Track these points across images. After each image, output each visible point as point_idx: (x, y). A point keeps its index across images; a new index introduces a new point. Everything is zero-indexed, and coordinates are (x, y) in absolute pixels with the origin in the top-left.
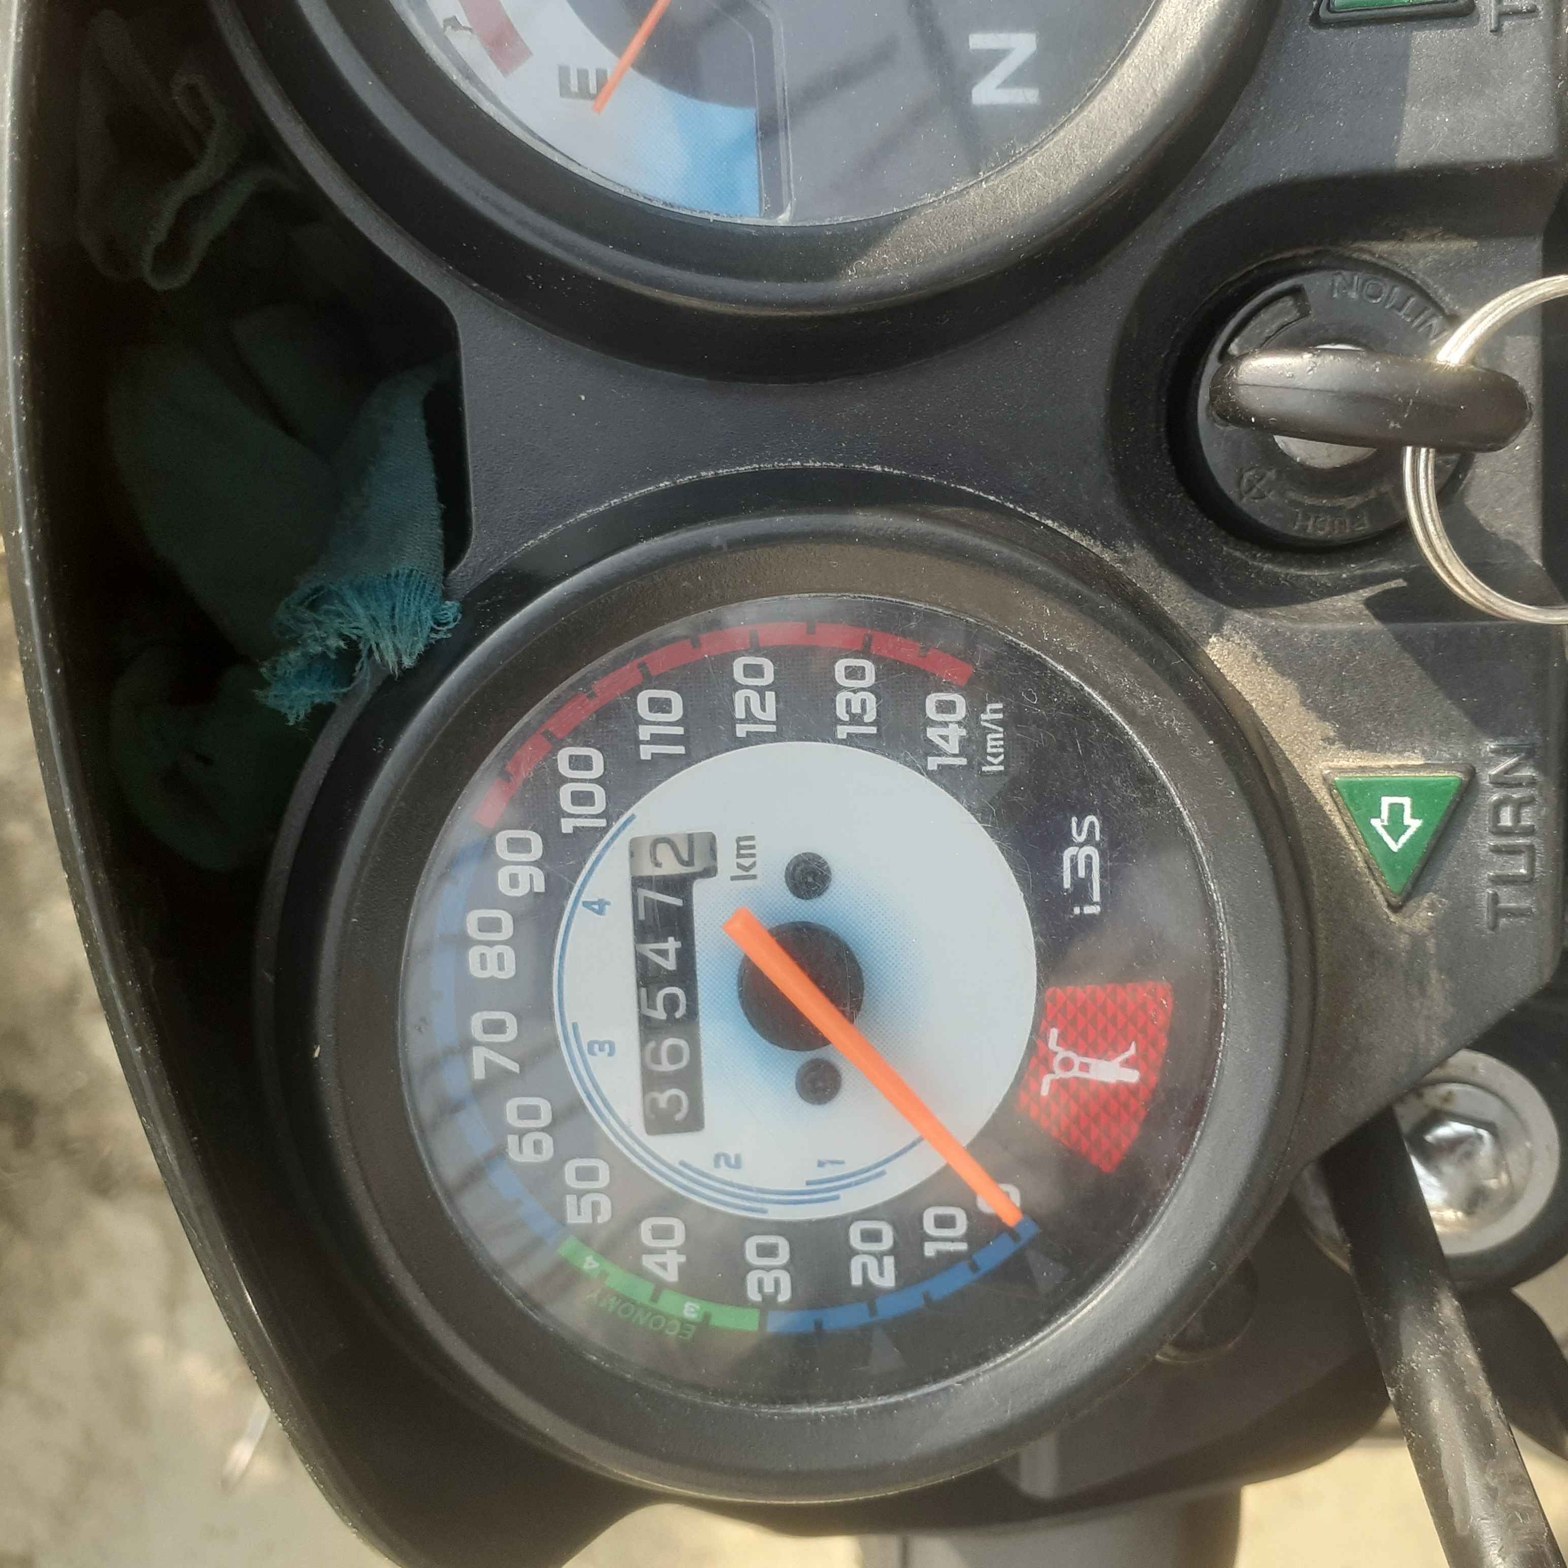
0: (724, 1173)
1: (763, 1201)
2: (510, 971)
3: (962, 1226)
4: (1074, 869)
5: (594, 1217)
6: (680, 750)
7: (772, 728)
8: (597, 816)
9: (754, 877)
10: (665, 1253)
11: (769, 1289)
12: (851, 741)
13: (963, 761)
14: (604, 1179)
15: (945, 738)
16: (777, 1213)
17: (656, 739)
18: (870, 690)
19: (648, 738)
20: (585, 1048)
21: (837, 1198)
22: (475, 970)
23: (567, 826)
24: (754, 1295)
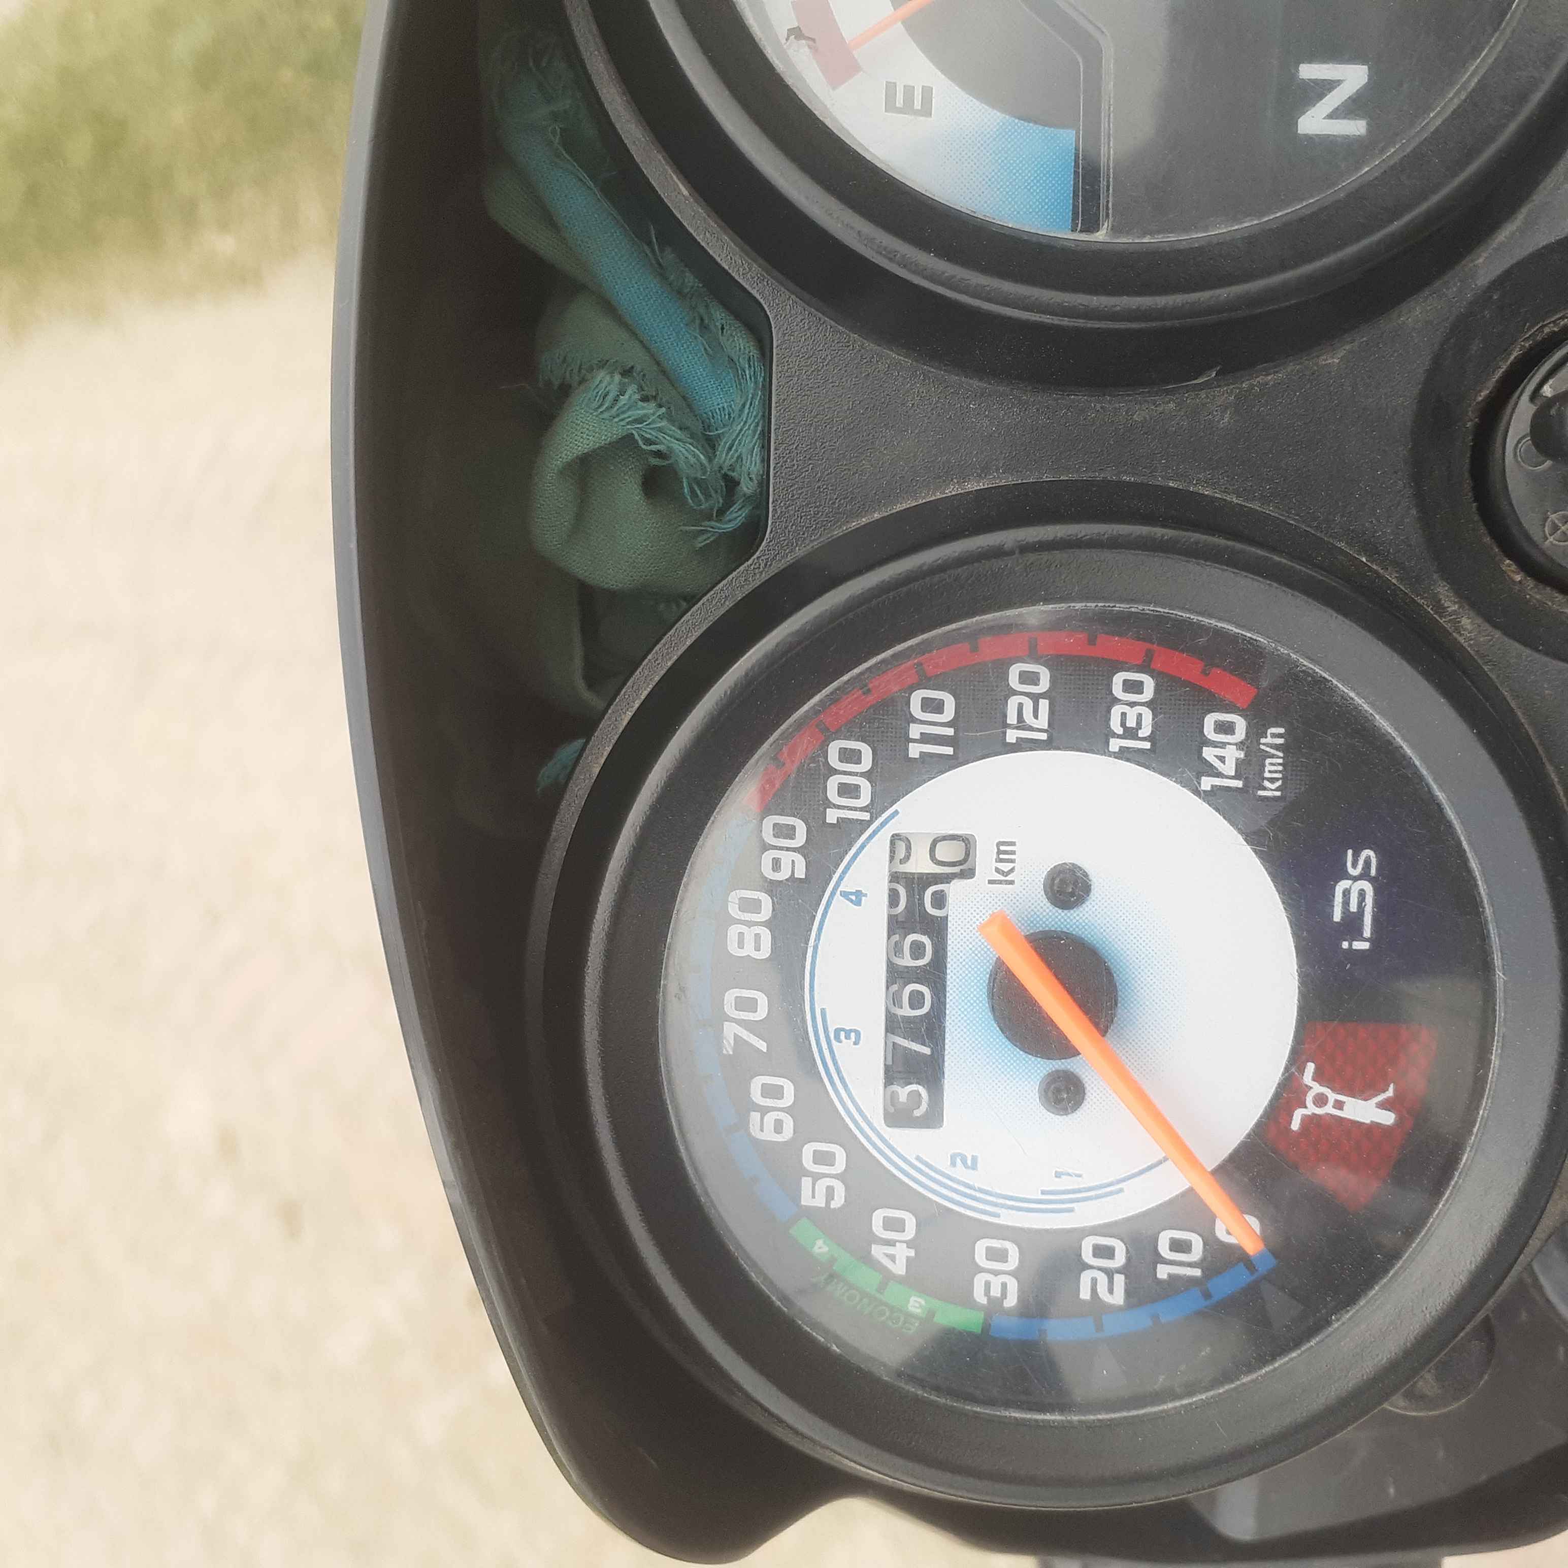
0: (959, 1172)
1: (996, 1205)
2: (765, 952)
3: (1197, 1252)
4: (1346, 903)
5: (828, 1203)
6: (949, 751)
7: (1043, 736)
8: (862, 809)
9: (1012, 882)
10: (894, 1245)
11: (996, 1292)
12: (1124, 754)
13: (1239, 784)
14: (840, 1165)
15: (1222, 759)
16: (1008, 1219)
17: (925, 739)
18: (1148, 704)
19: (917, 736)
20: (832, 1036)
21: (1071, 1210)
22: (733, 948)
23: (832, 816)
24: (980, 1297)
